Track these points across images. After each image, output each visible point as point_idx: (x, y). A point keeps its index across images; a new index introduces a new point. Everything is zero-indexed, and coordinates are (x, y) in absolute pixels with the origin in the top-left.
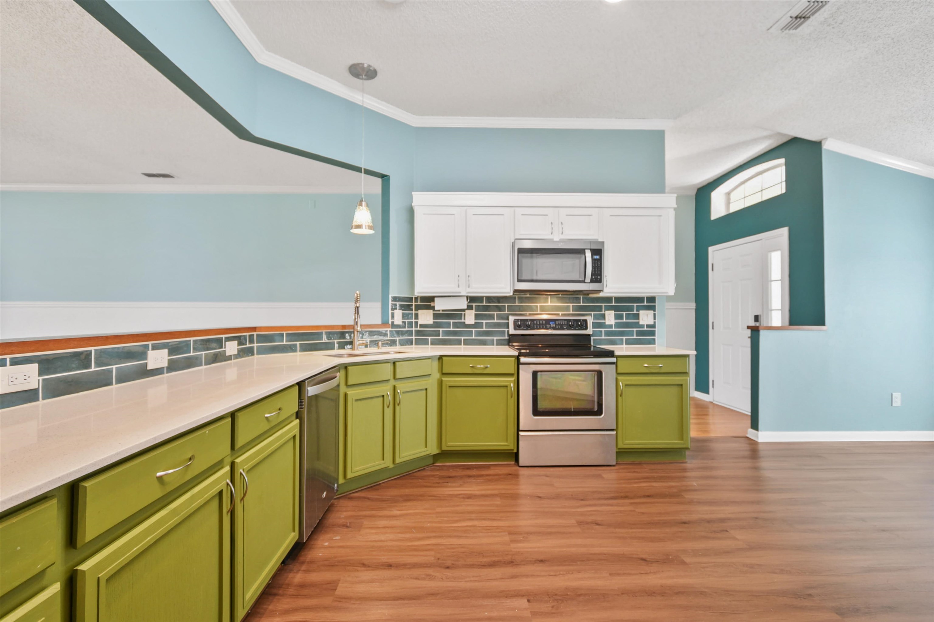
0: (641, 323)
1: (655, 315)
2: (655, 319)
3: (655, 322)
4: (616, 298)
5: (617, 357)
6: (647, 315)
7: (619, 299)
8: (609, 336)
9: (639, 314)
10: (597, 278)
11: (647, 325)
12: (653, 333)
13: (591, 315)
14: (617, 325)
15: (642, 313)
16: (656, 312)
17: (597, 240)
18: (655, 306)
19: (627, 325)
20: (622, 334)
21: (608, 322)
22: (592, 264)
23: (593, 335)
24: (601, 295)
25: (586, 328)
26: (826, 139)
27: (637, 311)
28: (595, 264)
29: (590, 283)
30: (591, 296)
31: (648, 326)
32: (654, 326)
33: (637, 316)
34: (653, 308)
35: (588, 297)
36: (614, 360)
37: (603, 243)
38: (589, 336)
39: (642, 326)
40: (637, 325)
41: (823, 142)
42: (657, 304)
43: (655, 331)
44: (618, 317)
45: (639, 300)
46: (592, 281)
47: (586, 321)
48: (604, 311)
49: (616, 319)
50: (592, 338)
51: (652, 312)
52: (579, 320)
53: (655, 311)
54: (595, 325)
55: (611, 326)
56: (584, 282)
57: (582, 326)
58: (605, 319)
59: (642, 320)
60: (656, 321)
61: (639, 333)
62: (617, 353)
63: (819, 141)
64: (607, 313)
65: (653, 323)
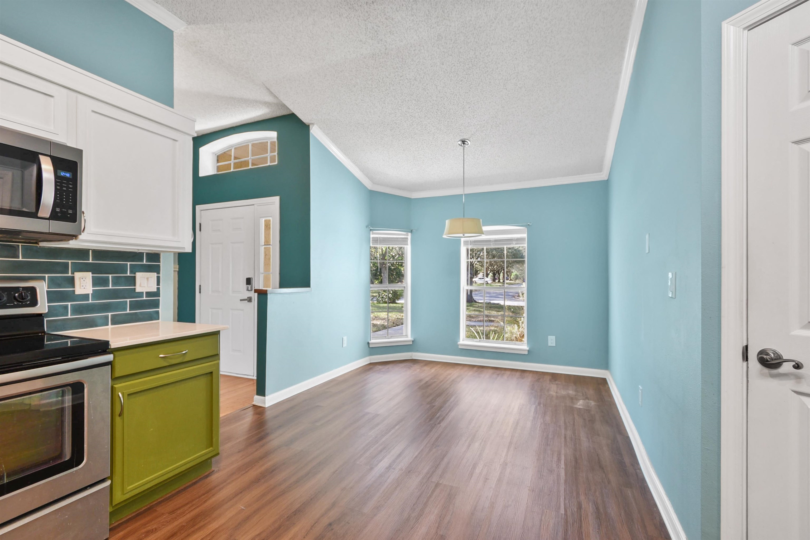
0: (138, 289)
1: (158, 278)
2: (158, 284)
3: (158, 289)
4: (94, 251)
5: (114, 351)
6: (148, 279)
7: (99, 254)
8: (81, 313)
9: (135, 277)
10: (67, 213)
11: (147, 293)
12: (156, 304)
13: (43, 278)
14: (96, 295)
15: (139, 276)
16: (161, 275)
17: (66, 143)
18: (159, 266)
19: (115, 294)
20: (106, 308)
21: (79, 291)
22: (56, 185)
23: (47, 315)
24: (72, 244)
25: (34, 303)
26: (313, 124)
27: (131, 272)
28: (62, 187)
29: (48, 219)
30: (42, 244)
31: (149, 294)
32: (157, 294)
33: (133, 281)
34: (156, 269)
35: (37, 246)
36: (109, 357)
37: (80, 152)
38: (40, 316)
39: (141, 294)
40: (133, 293)
41: (310, 126)
42: (161, 264)
43: (159, 300)
44: (96, 282)
45: (136, 256)
46: (54, 216)
47: (33, 290)
48: (73, 273)
49: (94, 284)
50: (45, 319)
51: (155, 275)
52: (16, 289)
53: (158, 273)
54: (52, 297)
55: (86, 297)
56: (34, 215)
57: (23, 299)
58: (73, 286)
59: (140, 286)
60: (161, 287)
61: (134, 306)
62: (113, 345)
63: (307, 124)
64: (78, 275)
65: (155, 290)
